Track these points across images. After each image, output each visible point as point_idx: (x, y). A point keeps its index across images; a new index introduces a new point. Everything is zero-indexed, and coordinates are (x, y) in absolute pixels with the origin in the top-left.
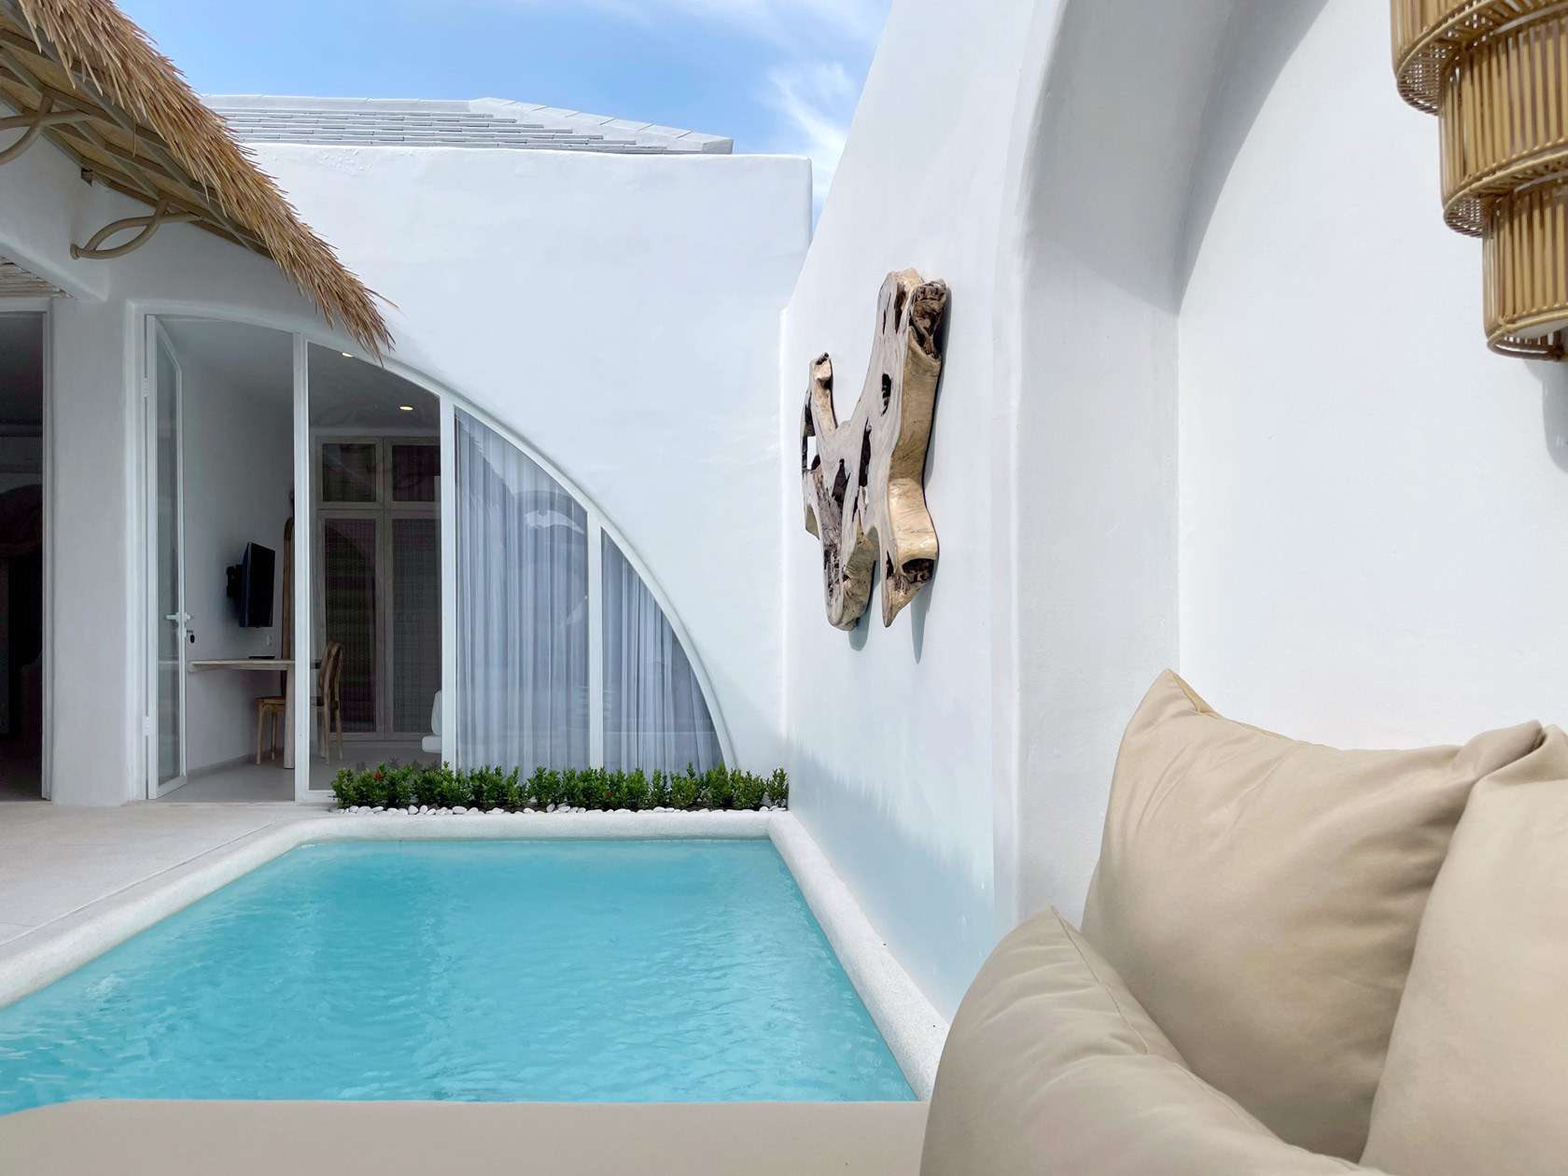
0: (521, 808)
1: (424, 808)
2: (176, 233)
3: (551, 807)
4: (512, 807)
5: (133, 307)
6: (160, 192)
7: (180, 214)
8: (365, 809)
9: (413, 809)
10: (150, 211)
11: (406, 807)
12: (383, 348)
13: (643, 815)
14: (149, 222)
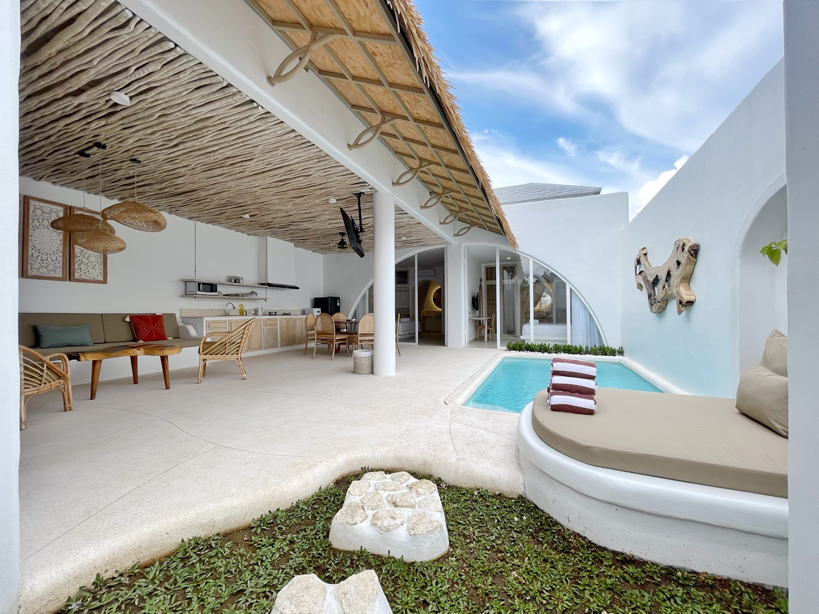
0: (552, 353)
1: (528, 352)
2: (475, 229)
3: (559, 353)
4: (549, 353)
5: (463, 245)
6: (471, 221)
7: (474, 225)
8: (515, 351)
9: (526, 352)
10: (469, 225)
11: (524, 351)
12: (517, 249)
13: (583, 356)
14: (469, 228)
